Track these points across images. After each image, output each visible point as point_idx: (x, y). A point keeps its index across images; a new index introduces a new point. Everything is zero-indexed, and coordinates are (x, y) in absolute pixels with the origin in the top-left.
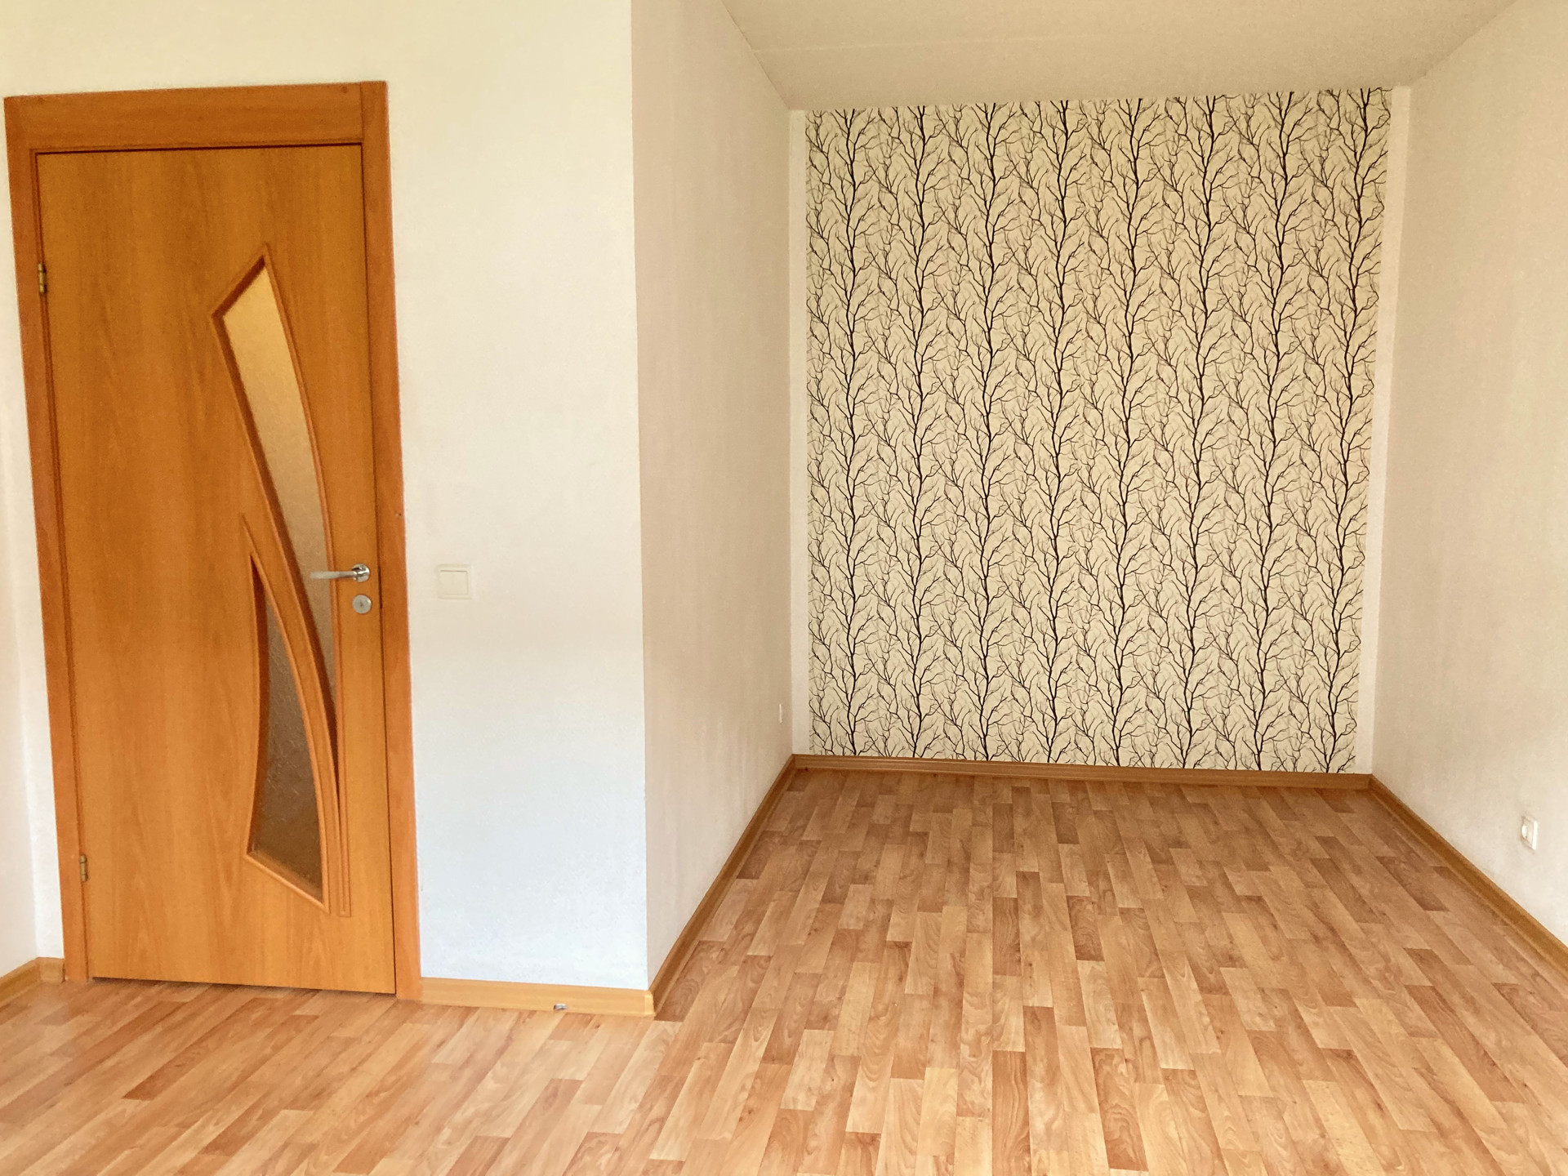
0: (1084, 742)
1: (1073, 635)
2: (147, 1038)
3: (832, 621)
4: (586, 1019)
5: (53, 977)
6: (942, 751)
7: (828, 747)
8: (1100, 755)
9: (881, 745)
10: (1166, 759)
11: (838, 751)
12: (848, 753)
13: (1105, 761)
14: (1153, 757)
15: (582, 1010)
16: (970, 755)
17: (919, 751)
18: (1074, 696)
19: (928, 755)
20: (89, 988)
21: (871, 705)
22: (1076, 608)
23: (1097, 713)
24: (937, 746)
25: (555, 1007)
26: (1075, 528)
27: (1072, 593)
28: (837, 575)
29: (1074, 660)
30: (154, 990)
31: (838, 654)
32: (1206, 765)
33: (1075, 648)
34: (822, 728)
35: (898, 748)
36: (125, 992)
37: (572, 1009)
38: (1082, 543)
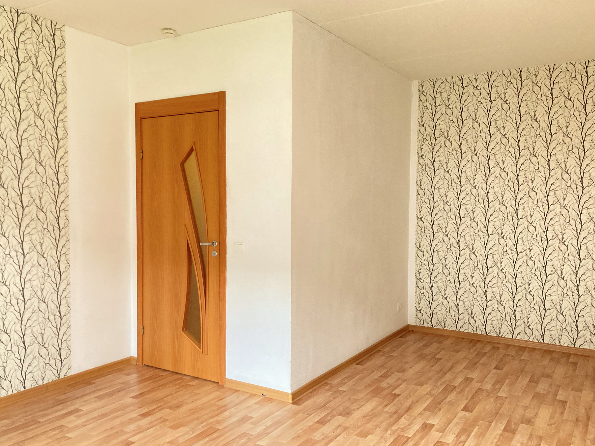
0: (528, 331)
1: (524, 285)
2: (146, 383)
3: (424, 273)
4: (270, 400)
5: (134, 363)
6: (467, 329)
7: (422, 323)
8: (536, 337)
9: (443, 324)
10: (566, 342)
11: (426, 325)
12: (430, 326)
13: (538, 340)
14: (560, 340)
15: (269, 397)
16: (479, 332)
17: (458, 328)
18: (524, 311)
19: (462, 330)
20: (143, 367)
21: (439, 308)
22: (525, 274)
23: (534, 319)
24: (465, 327)
25: (263, 394)
26: (525, 241)
27: (524, 268)
28: (427, 255)
29: (524, 296)
30: (157, 371)
31: (426, 286)
32: (585, 346)
33: (525, 291)
34: (419, 315)
35: (450, 326)
36: (151, 369)
37: (267, 396)
38: (528, 247)
